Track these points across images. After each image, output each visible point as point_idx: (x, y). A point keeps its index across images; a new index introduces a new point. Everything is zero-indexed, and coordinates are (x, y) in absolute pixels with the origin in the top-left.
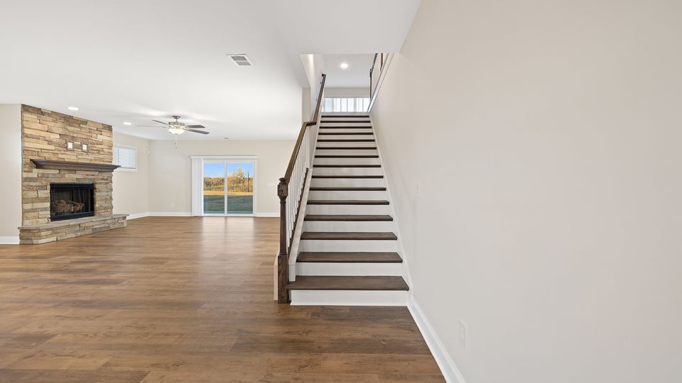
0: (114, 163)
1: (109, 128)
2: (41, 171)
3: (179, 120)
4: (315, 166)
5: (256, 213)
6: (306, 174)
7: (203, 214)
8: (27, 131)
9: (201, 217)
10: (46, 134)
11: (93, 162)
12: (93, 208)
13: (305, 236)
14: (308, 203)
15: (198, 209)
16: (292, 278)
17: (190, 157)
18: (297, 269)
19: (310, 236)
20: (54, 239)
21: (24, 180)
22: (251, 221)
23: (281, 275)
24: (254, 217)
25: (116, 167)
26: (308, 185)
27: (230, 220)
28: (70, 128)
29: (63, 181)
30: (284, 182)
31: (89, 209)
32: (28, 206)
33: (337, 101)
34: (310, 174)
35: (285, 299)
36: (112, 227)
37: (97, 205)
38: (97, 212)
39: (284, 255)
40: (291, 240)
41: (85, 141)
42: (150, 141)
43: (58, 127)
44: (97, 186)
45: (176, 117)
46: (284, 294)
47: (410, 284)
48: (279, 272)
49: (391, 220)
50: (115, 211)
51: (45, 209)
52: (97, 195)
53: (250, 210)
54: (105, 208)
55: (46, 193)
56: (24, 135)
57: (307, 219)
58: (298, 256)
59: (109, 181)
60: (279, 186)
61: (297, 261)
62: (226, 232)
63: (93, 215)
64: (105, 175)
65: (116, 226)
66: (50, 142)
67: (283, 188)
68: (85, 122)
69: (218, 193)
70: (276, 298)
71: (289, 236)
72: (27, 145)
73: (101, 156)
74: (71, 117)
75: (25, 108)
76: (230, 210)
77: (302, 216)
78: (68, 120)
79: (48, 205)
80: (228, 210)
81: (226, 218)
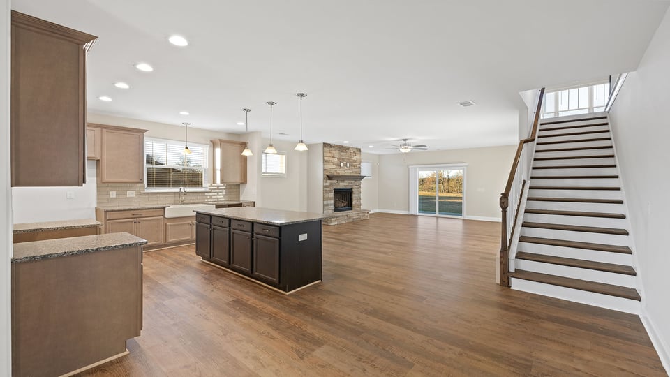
0: (362, 174)
1: (359, 150)
2: (330, 181)
3: (407, 142)
4: (532, 178)
5: (465, 216)
6: (523, 186)
7: (418, 214)
8: (326, 158)
9: (417, 216)
10: (332, 159)
11: (352, 174)
12: (351, 205)
13: (522, 239)
14: (525, 212)
15: (414, 209)
16: (512, 269)
17: (408, 166)
18: (516, 264)
19: (527, 240)
20: (336, 223)
21: (325, 187)
22: (461, 222)
23: (502, 266)
24: (464, 220)
25: (364, 177)
26: (525, 196)
27: (440, 220)
28: (342, 154)
29: (339, 187)
30: (505, 196)
31: (349, 206)
32: (325, 203)
33: (563, 94)
34: (527, 186)
35: (505, 283)
36: (362, 218)
37: (353, 203)
38: (354, 207)
39: (505, 250)
40: (511, 240)
41: (349, 161)
42: (380, 156)
43: (336, 153)
44: (354, 190)
45: (405, 140)
46: (505, 279)
47: (642, 295)
48: (501, 263)
49: (627, 234)
50: (363, 208)
51: (331, 205)
52: (354, 195)
53: (459, 212)
54: (357, 205)
55: (332, 195)
56: (324, 161)
57: (525, 225)
58: (517, 254)
59: (359, 186)
60: (500, 199)
61: (516, 257)
62: (437, 230)
63: (351, 209)
64: (357, 183)
65: (364, 218)
66: (334, 164)
67: (504, 200)
68: (348, 148)
69: (430, 194)
70: (498, 281)
71: (508, 237)
72: (326, 166)
73: (356, 170)
74: (342, 146)
75: (325, 145)
76: (441, 211)
77: (520, 223)
78: (341, 148)
79: (332, 202)
80: (439, 211)
81: (437, 218)
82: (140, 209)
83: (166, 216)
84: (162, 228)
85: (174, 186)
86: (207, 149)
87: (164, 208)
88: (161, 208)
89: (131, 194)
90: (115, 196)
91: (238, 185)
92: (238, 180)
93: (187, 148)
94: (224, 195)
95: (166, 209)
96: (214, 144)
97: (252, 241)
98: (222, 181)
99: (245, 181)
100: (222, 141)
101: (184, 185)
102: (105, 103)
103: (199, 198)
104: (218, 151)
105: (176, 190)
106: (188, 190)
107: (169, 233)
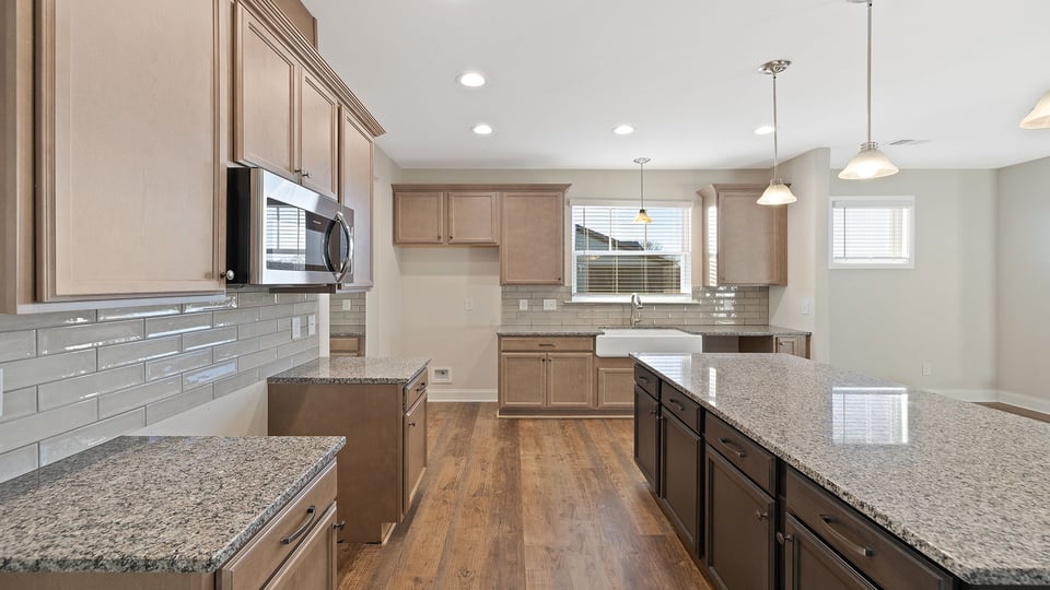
82: (551, 336)
83: (599, 352)
84: (591, 376)
85: (624, 290)
86: (690, 210)
87: (594, 336)
88: (588, 336)
89: (550, 305)
90: (526, 308)
91: (765, 289)
92: (762, 278)
93: (642, 211)
94: (729, 312)
95: (598, 337)
96: (703, 200)
97: (779, 549)
98: (721, 280)
99: (781, 280)
100: (720, 188)
101: (640, 290)
102: (482, 138)
103: (672, 316)
104: (712, 212)
105: (626, 299)
106: (646, 298)
107: (603, 387)
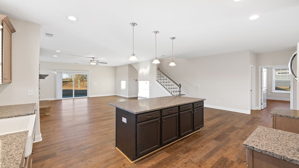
7: (62, 99)
15: (60, 96)
22: (86, 99)
45: (93, 58)
53: (86, 94)
69: (70, 88)
80: (75, 96)
81: (74, 99)
